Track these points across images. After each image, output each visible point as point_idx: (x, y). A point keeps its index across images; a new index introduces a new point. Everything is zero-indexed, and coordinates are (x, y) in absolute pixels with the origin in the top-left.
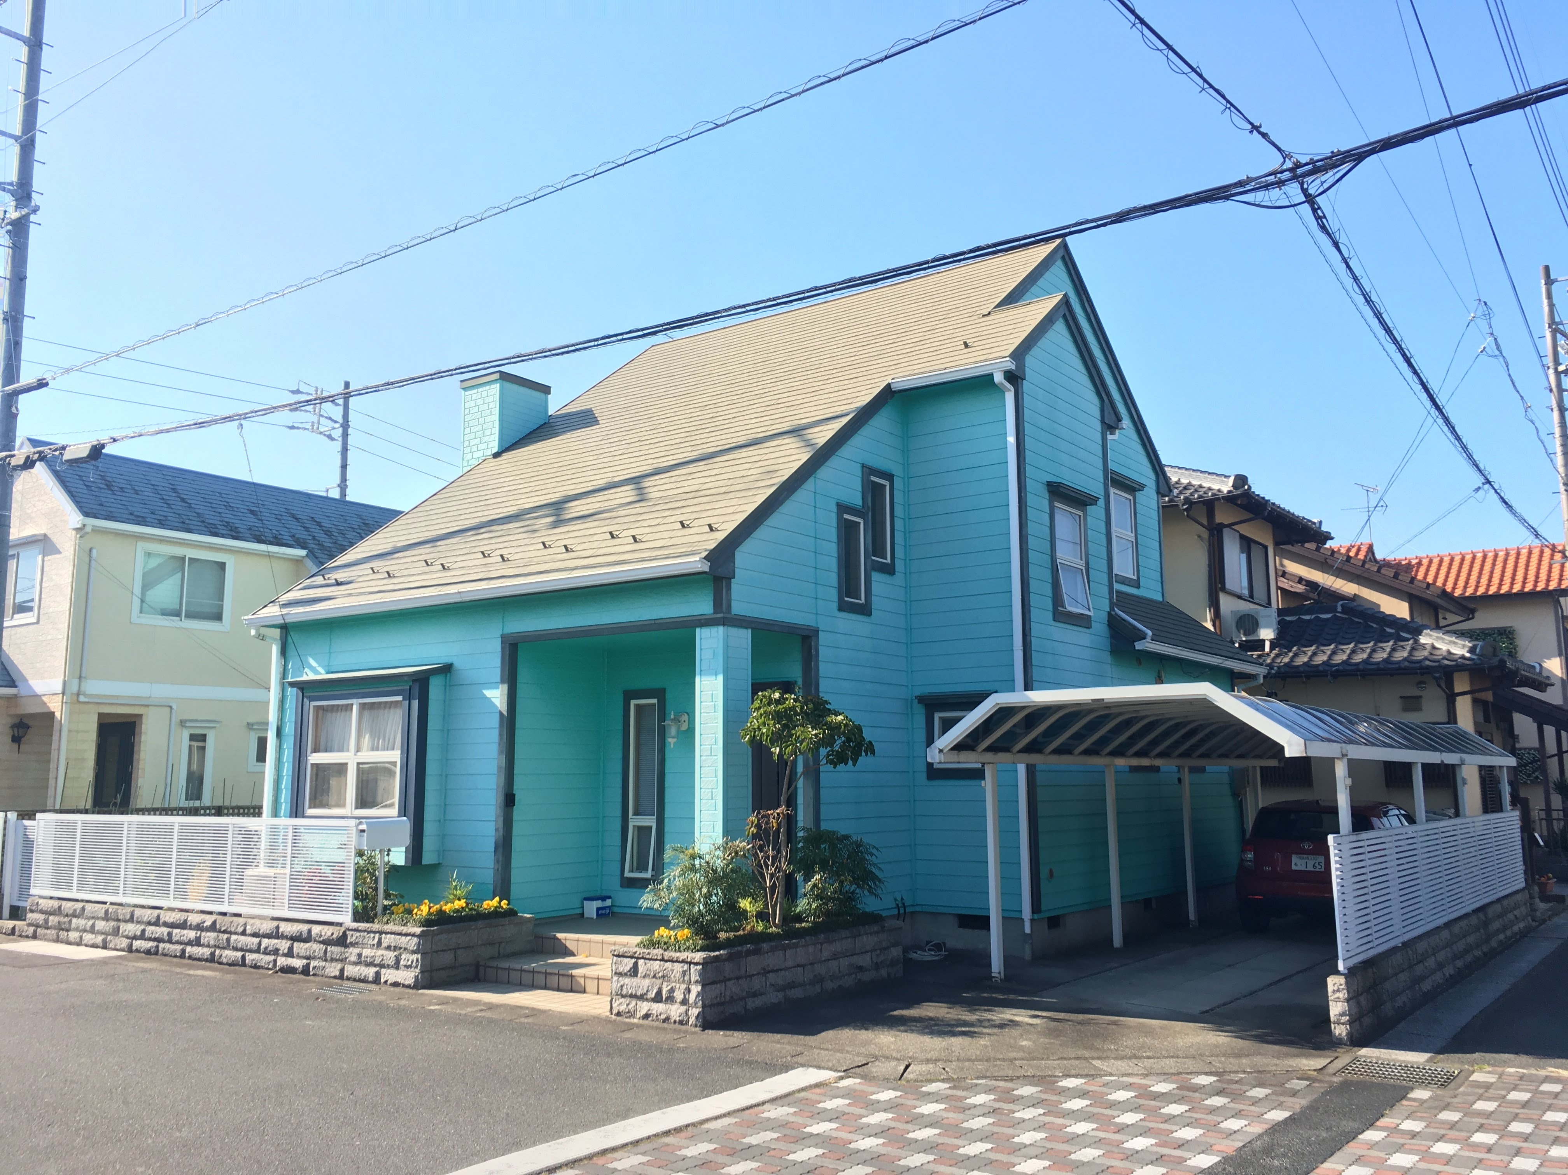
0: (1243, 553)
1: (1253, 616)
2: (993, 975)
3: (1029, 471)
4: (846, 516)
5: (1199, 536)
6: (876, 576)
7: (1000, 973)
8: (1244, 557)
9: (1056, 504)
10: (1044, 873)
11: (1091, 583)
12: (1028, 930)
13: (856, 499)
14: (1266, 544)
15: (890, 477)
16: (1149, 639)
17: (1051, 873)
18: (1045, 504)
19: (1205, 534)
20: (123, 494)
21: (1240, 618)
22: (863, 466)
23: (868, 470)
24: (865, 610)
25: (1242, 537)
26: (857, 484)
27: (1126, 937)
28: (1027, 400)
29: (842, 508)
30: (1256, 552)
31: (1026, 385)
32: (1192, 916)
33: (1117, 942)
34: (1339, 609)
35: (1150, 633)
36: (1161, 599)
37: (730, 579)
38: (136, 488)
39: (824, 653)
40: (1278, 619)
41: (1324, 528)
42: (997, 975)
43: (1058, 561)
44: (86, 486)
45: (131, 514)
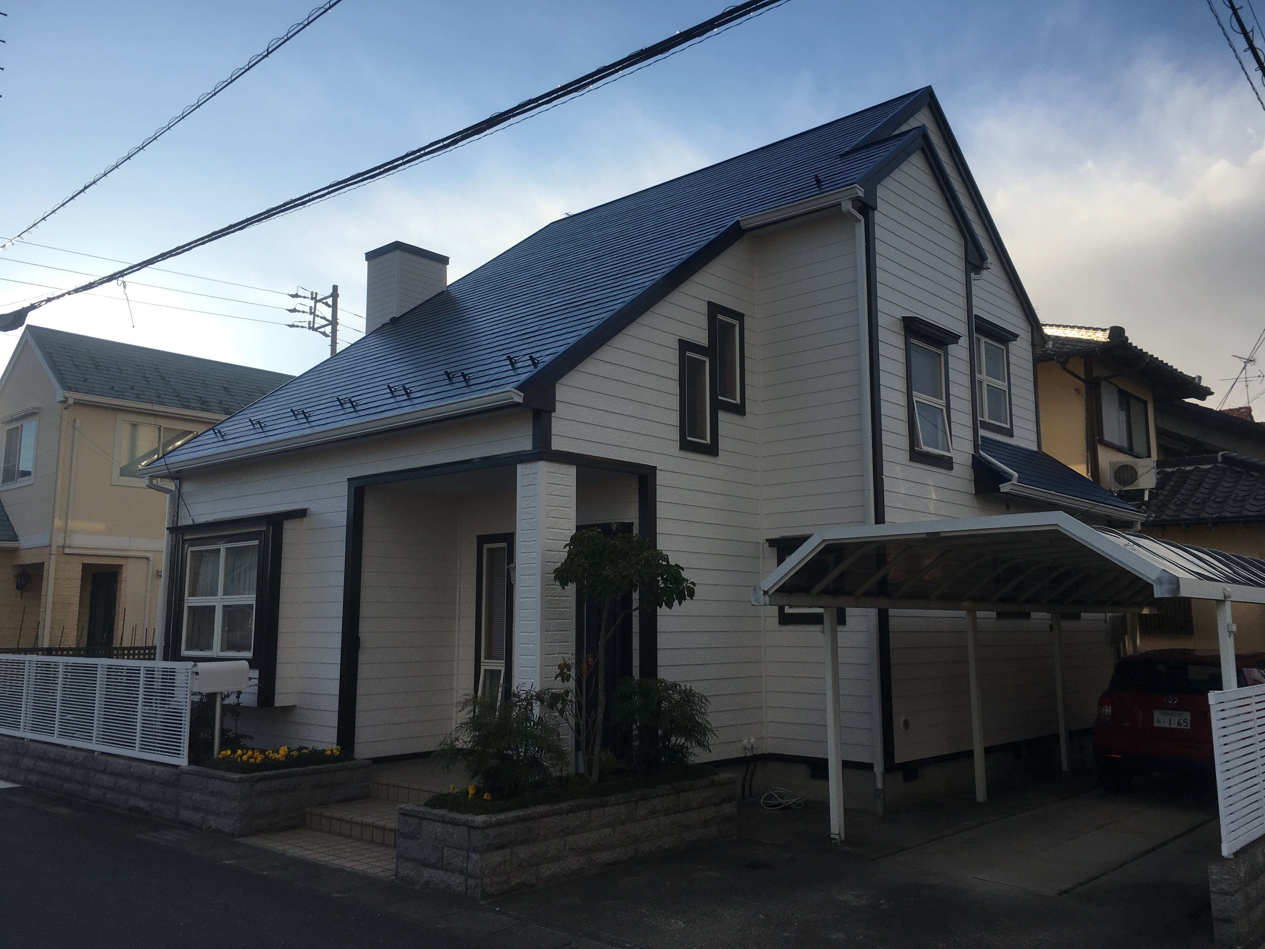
0: (1122, 410)
1: (1131, 467)
2: (832, 836)
3: (881, 305)
4: (688, 354)
5: (1077, 390)
6: (723, 416)
7: (839, 834)
8: (1123, 414)
9: (913, 341)
10: (898, 722)
11: (953, 425)
12: (880, 785)
13: (701, 337)
14: (1146, 399)
15: (740, 317)
16: (1014, 481)
17: (906, 724)
18: (899, 341)
19: (1082, 386)
20: (108, 372)
21: (1119, 469)
22: (710, 304)
23: (714, 309)
24: (712, 450)
25: (1121, 392)
26: (703, 322)
27: (991, 789)
28: (879, 232)
29: (684, 345)
30: (1135, 407)
31: (878, 217)
32: (1065, 767)
33: (981, 794)
34: (1220, 459)
35: (1016, 474)
36: (1035, 448)
37: (551, 412)
38: (121, 368)
39: (661, 494)
40: (1157, 471)
41: (1204, 383)
42: (837, 837)
43: (915, 399)
44: (75, 365)
45: (112, 389)
